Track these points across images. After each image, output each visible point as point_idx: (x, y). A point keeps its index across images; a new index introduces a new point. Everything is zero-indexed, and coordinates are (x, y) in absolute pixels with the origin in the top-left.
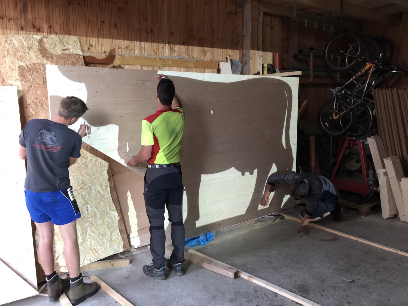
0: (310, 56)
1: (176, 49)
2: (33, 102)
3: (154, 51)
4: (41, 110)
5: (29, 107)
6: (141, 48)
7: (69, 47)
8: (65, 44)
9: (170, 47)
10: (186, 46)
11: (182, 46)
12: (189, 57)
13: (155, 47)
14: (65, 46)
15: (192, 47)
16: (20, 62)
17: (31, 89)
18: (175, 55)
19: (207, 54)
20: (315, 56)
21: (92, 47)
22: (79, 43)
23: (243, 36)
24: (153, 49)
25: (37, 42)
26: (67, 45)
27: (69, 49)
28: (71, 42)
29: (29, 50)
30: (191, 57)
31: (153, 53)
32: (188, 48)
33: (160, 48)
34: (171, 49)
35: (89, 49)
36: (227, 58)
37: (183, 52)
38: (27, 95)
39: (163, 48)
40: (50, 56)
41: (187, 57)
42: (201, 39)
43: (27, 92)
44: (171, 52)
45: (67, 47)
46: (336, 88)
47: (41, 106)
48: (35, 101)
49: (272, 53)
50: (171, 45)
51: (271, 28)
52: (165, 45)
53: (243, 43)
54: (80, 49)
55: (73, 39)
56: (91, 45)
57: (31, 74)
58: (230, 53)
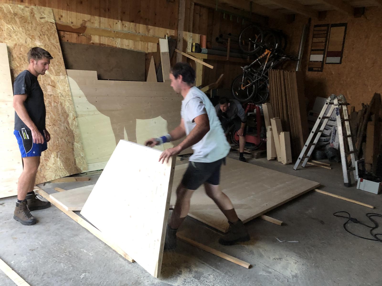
0: (228, 40)
1: (126, 25)
2: (18, 56)
3: (110, 26)
4: (24, 63)
5: (15, 60)
6: (100, 22)
7: (45, 16)
8: (42, 14)
9: (122, 23)
10: (134, 24)
11: (132, 23)
12: (137, 33)
13: (111, 22)
14: (42, 15)
15: (139, 24)
16: (8, 25)
17: (16, 46)
18: (126, 29)
19: (150, 31)
20: (231, 40)
21: (62, 18)
22: (52, 14)
23: (179, 20)
24: (109, 23)
25: (21, 10)
26: (43, 14)
27: (45, 18)
28: (46, 12)
29: (15, 16)
30: (138, 32)
31: (109, 27)
32: (135, 25)
33: (114, 24)
34: (123, 25)
35: (60, 19)
36: (165, 36)
37: (132, 28)
38: (13, 51)
39: (117, 23)
40: (30, 22)
41: (135, 32)
42: (146, 19)
43: (13, 49)
44: (123, 27)
45: (43, 16)
46: (245, 66)
47: (24, 60)
48: (19, 56)
49: (200, 35)
50: (123, 22)
51: (200, 16)
52: (119, 21)
53: (178, 25)
54: (53, 18)
55: (47, 10)
56: (62, 16)
57: (16, 35)
58: (168, 32)
